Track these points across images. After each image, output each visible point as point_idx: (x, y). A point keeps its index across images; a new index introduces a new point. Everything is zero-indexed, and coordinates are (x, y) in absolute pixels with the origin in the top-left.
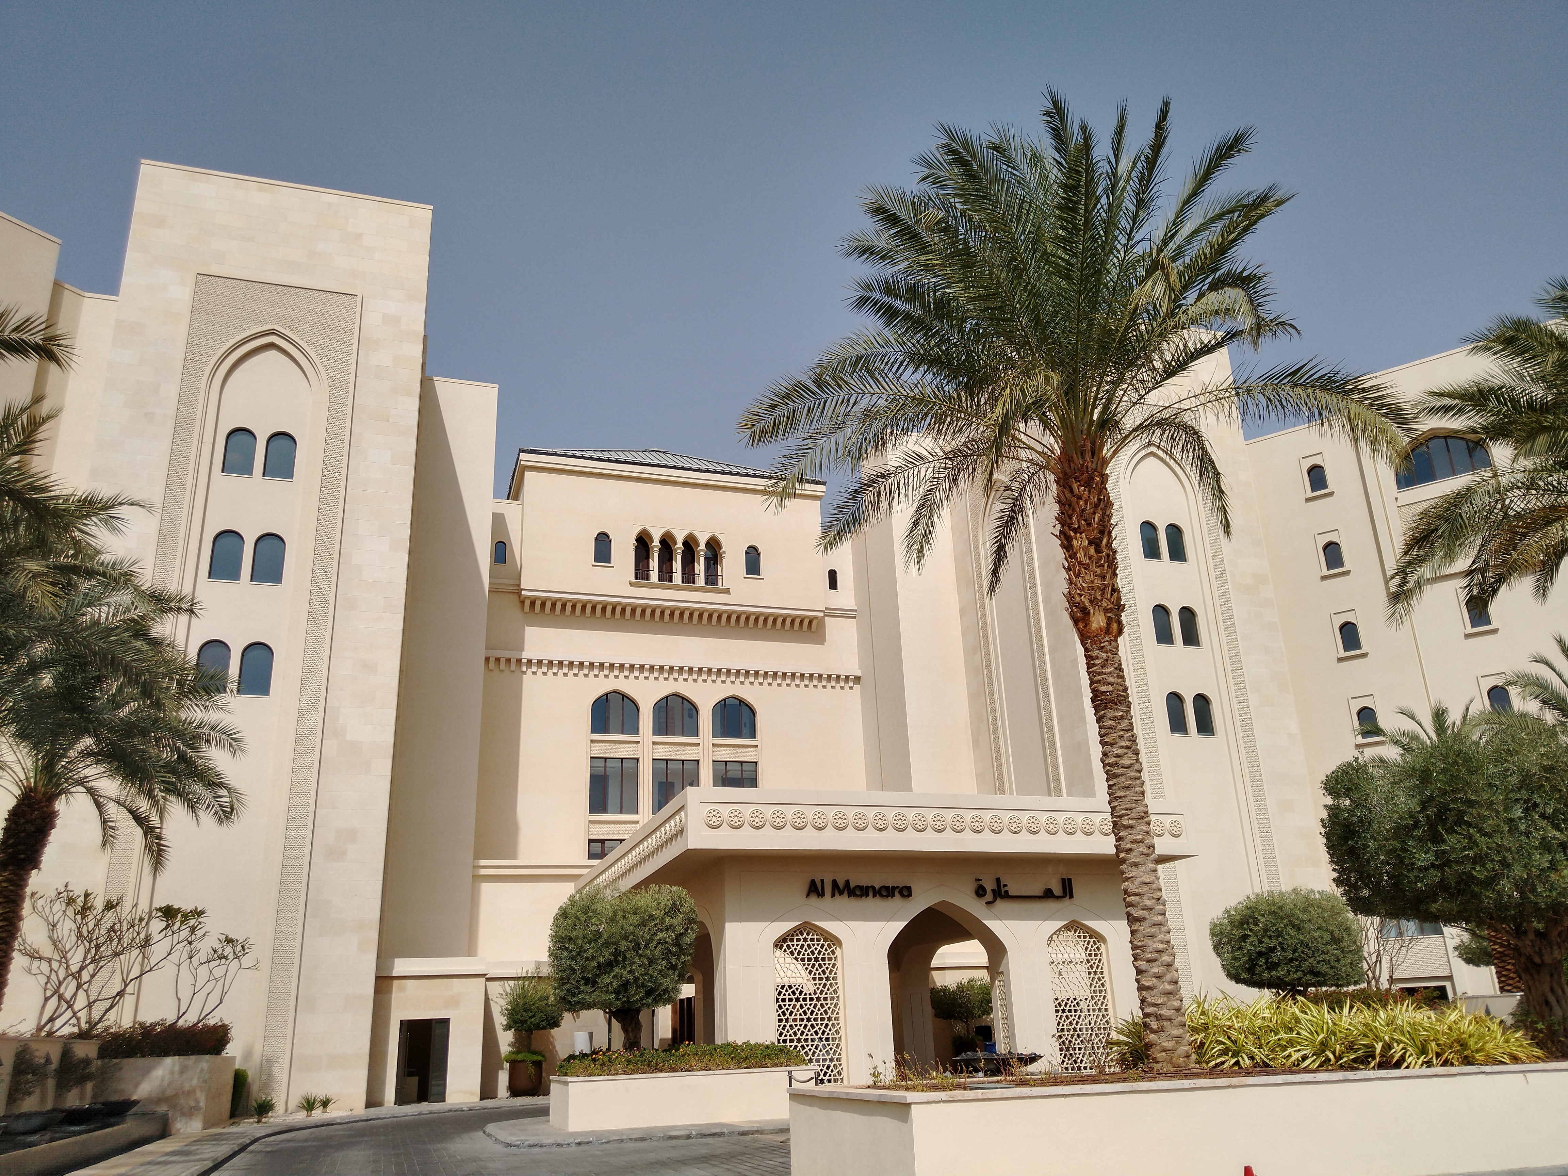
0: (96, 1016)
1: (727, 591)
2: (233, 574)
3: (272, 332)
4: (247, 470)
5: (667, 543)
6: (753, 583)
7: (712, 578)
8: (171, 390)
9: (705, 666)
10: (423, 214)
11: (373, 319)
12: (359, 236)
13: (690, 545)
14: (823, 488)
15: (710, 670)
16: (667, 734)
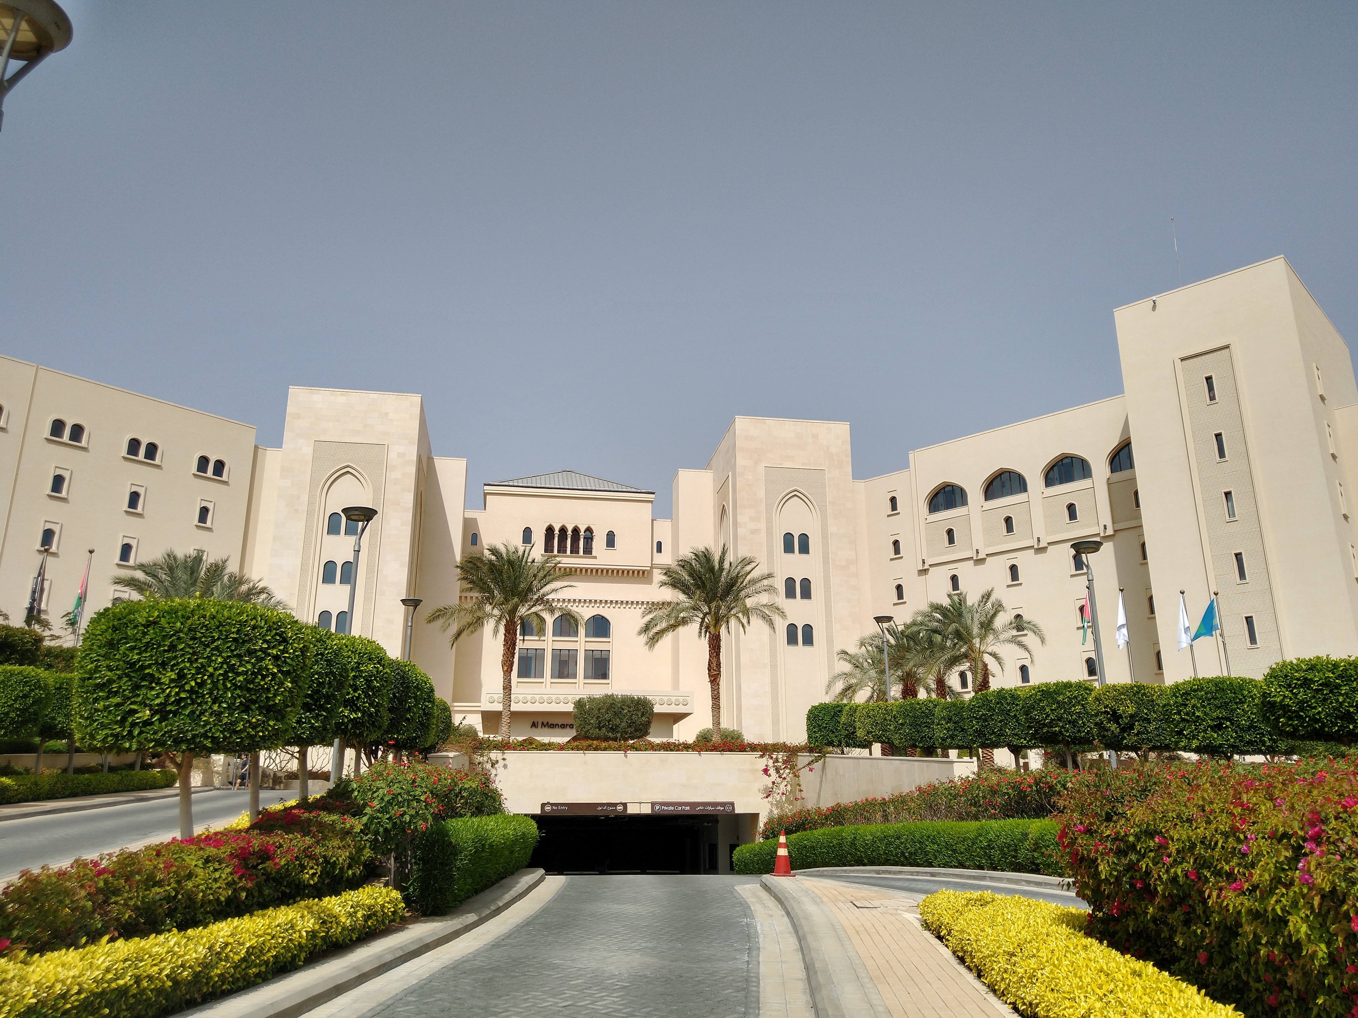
0: (283, 766)
1: (595, 557)
2: (333, 581)
3: (348, 466)
4: (338, 533)
5: (563, 530)
6: (610, 552)
7: (588, 551)
8: (305, 498)
9: (583, 599)
10: (416, 399)
11: (393, 456)
12: (387, 414)
13: (576, 531)
14: (653, 496)
15: (585, 600)
16: (561, 636)
